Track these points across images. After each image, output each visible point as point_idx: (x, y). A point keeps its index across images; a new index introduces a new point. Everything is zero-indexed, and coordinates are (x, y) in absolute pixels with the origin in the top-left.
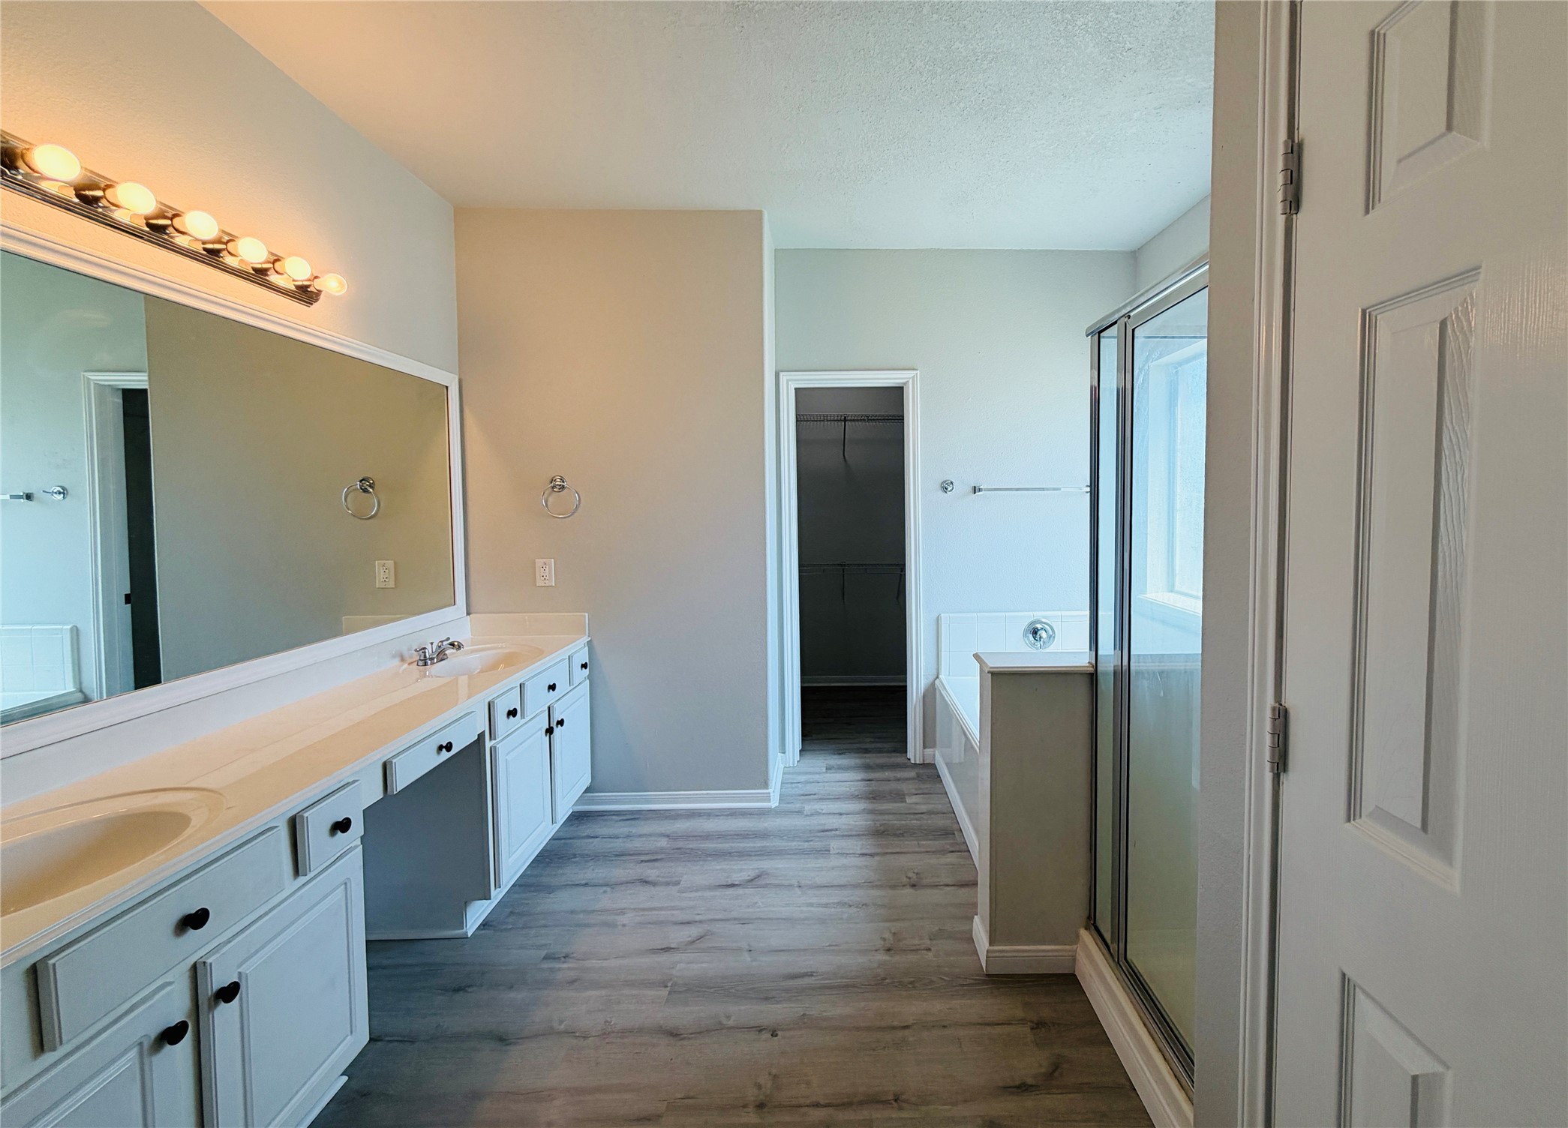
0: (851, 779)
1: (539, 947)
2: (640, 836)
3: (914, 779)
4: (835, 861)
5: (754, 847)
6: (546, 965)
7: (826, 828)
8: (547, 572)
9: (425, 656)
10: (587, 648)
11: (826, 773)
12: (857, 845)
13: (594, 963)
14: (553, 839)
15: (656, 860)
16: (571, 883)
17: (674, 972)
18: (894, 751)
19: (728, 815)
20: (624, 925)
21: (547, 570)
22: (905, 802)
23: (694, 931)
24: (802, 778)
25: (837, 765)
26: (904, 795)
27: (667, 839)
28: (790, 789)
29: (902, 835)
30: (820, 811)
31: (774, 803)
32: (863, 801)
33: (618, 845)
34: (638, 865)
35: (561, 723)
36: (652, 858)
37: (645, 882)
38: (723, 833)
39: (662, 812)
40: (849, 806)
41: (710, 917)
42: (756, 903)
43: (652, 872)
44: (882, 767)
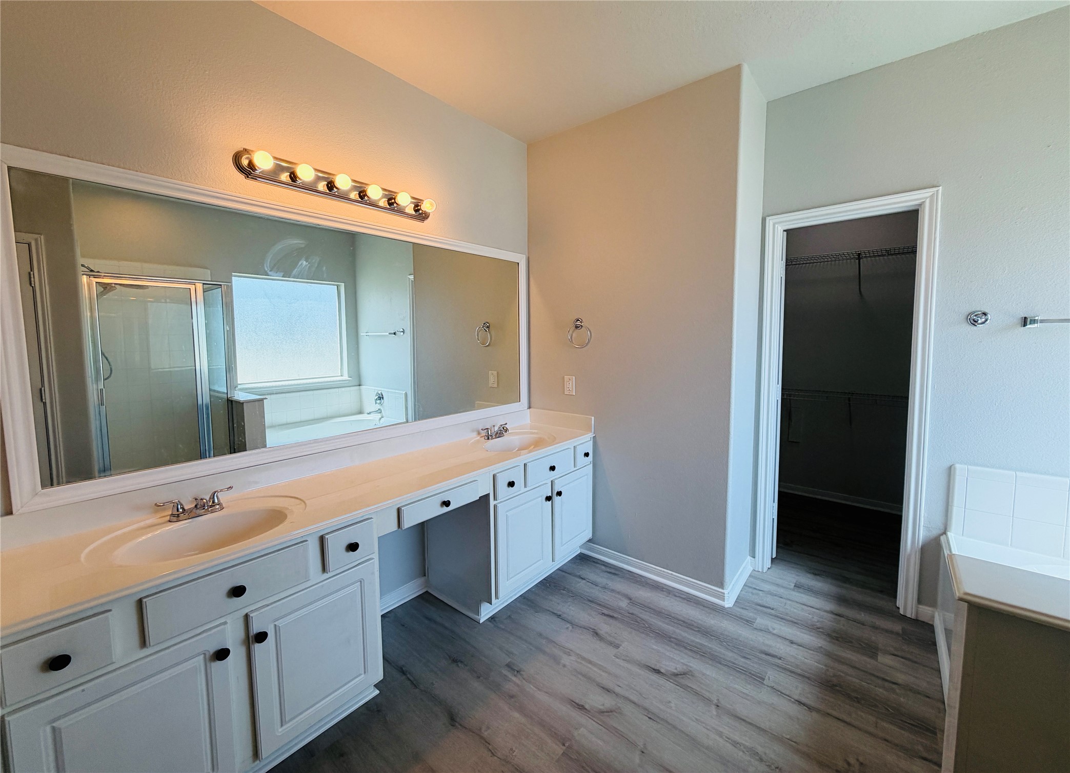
0: (818, 606)
1: (509, 653)
2: (613, 591)
3: (897, 634)
4: (764, 695)
5: (693, 641)
6: (505, 672)
7: (771, 651)
8: (571, 385)
9: (488, 434)
10: (592, 442)
11: (793, 590)
12: (798, 688)
13: (530, 688)
14: (558, 569)
15: (612, 617)
16: (552, 610)
17: (576, 734)
18: (881, 592)
19: (684, 599)
20: (564, 666)
21: (571, 383)
22: (877, 661)
23: (606, 702)
24: (767, 587)
25: (808, 585)
26: (877, 649)
27: (628, 601)
28: (750, 595)
29: (858, 701)
30: (771, 630)
31: (729, 603)
32: (824, 637)
33: (596, 593)
34: (599, 615)
35: (559, 494)
36: (611, 614)
37: (596, 634)
38: (673, 615)
39: (636, 575)
40: (805, 636)
41: (627, 694)
42: (670, 702)
43: (605, 627)
44: (861, 606)
